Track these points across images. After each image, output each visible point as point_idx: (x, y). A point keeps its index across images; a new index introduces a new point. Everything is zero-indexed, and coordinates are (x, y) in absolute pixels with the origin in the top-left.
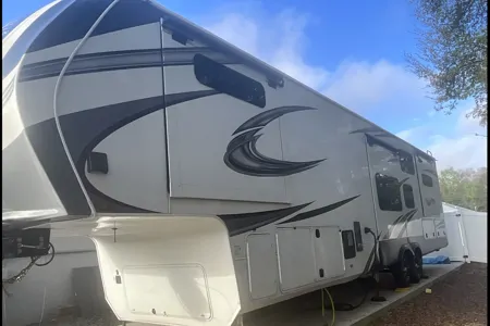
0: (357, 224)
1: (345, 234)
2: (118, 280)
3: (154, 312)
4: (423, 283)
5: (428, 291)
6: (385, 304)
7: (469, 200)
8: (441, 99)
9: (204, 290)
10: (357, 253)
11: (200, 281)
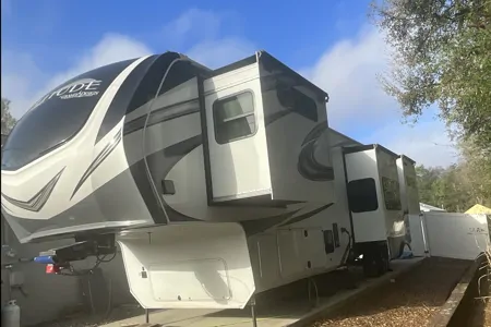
0: (335, 225)
1: (326, 233)
2: (144, 275)
3: (179, 298)
4: (389, 274)
5: (393, 281)
6: (357, 291)
7: (438, 198)
8: (406, 114)
9: (225, 280)
10: (336, 250)
11: (223, 273)
